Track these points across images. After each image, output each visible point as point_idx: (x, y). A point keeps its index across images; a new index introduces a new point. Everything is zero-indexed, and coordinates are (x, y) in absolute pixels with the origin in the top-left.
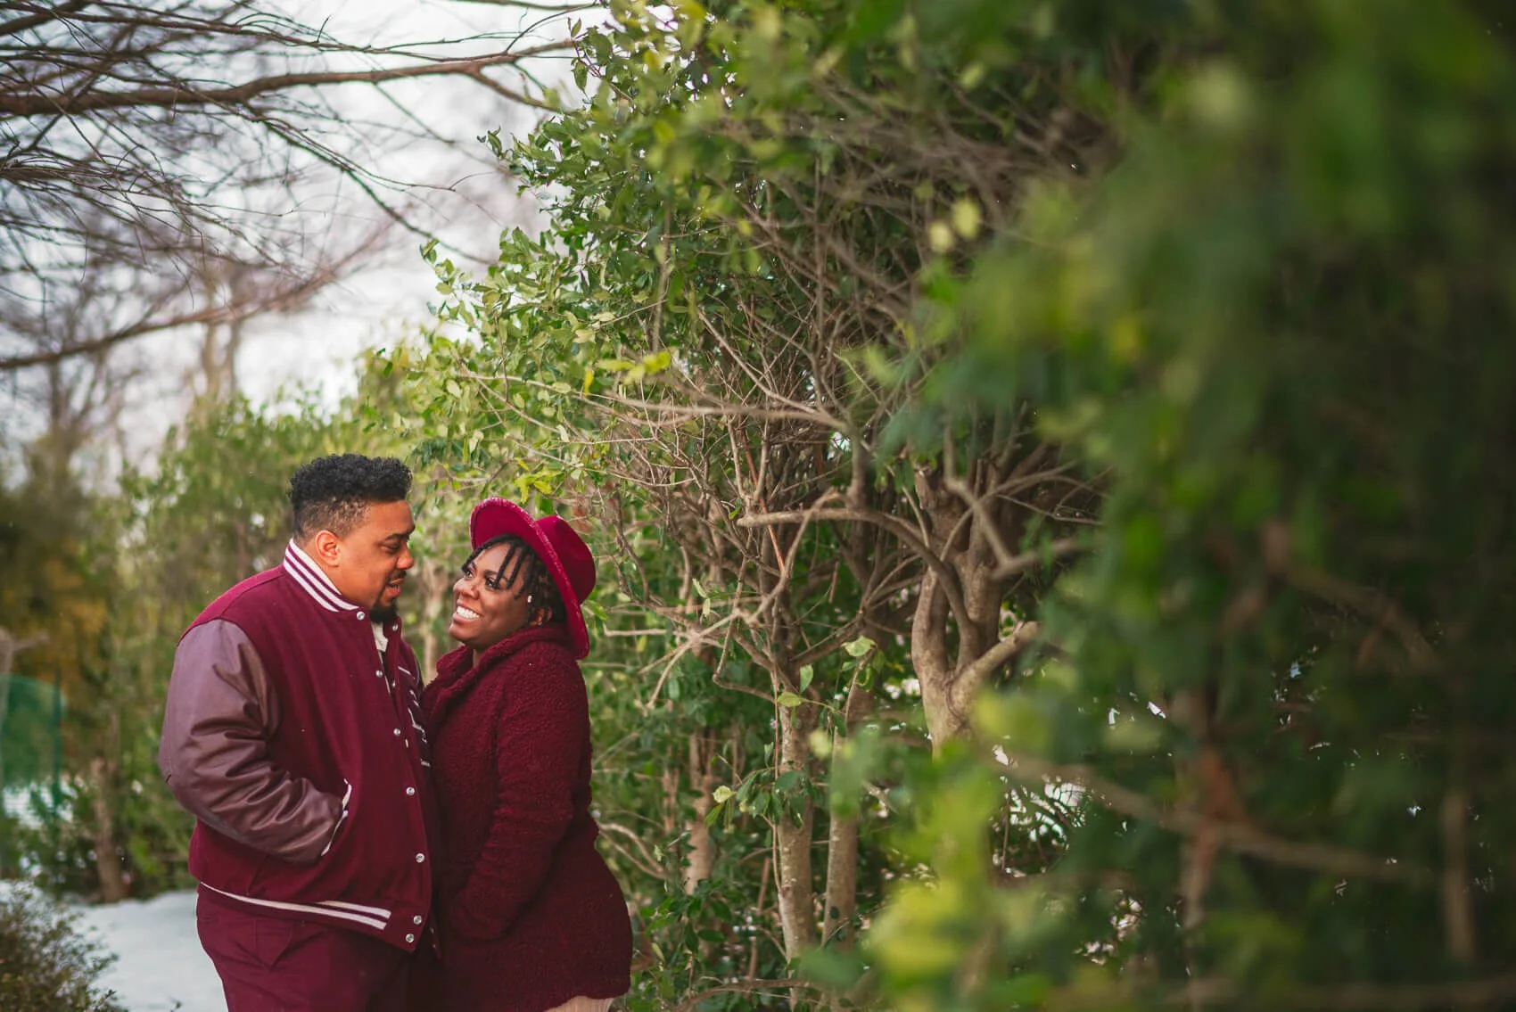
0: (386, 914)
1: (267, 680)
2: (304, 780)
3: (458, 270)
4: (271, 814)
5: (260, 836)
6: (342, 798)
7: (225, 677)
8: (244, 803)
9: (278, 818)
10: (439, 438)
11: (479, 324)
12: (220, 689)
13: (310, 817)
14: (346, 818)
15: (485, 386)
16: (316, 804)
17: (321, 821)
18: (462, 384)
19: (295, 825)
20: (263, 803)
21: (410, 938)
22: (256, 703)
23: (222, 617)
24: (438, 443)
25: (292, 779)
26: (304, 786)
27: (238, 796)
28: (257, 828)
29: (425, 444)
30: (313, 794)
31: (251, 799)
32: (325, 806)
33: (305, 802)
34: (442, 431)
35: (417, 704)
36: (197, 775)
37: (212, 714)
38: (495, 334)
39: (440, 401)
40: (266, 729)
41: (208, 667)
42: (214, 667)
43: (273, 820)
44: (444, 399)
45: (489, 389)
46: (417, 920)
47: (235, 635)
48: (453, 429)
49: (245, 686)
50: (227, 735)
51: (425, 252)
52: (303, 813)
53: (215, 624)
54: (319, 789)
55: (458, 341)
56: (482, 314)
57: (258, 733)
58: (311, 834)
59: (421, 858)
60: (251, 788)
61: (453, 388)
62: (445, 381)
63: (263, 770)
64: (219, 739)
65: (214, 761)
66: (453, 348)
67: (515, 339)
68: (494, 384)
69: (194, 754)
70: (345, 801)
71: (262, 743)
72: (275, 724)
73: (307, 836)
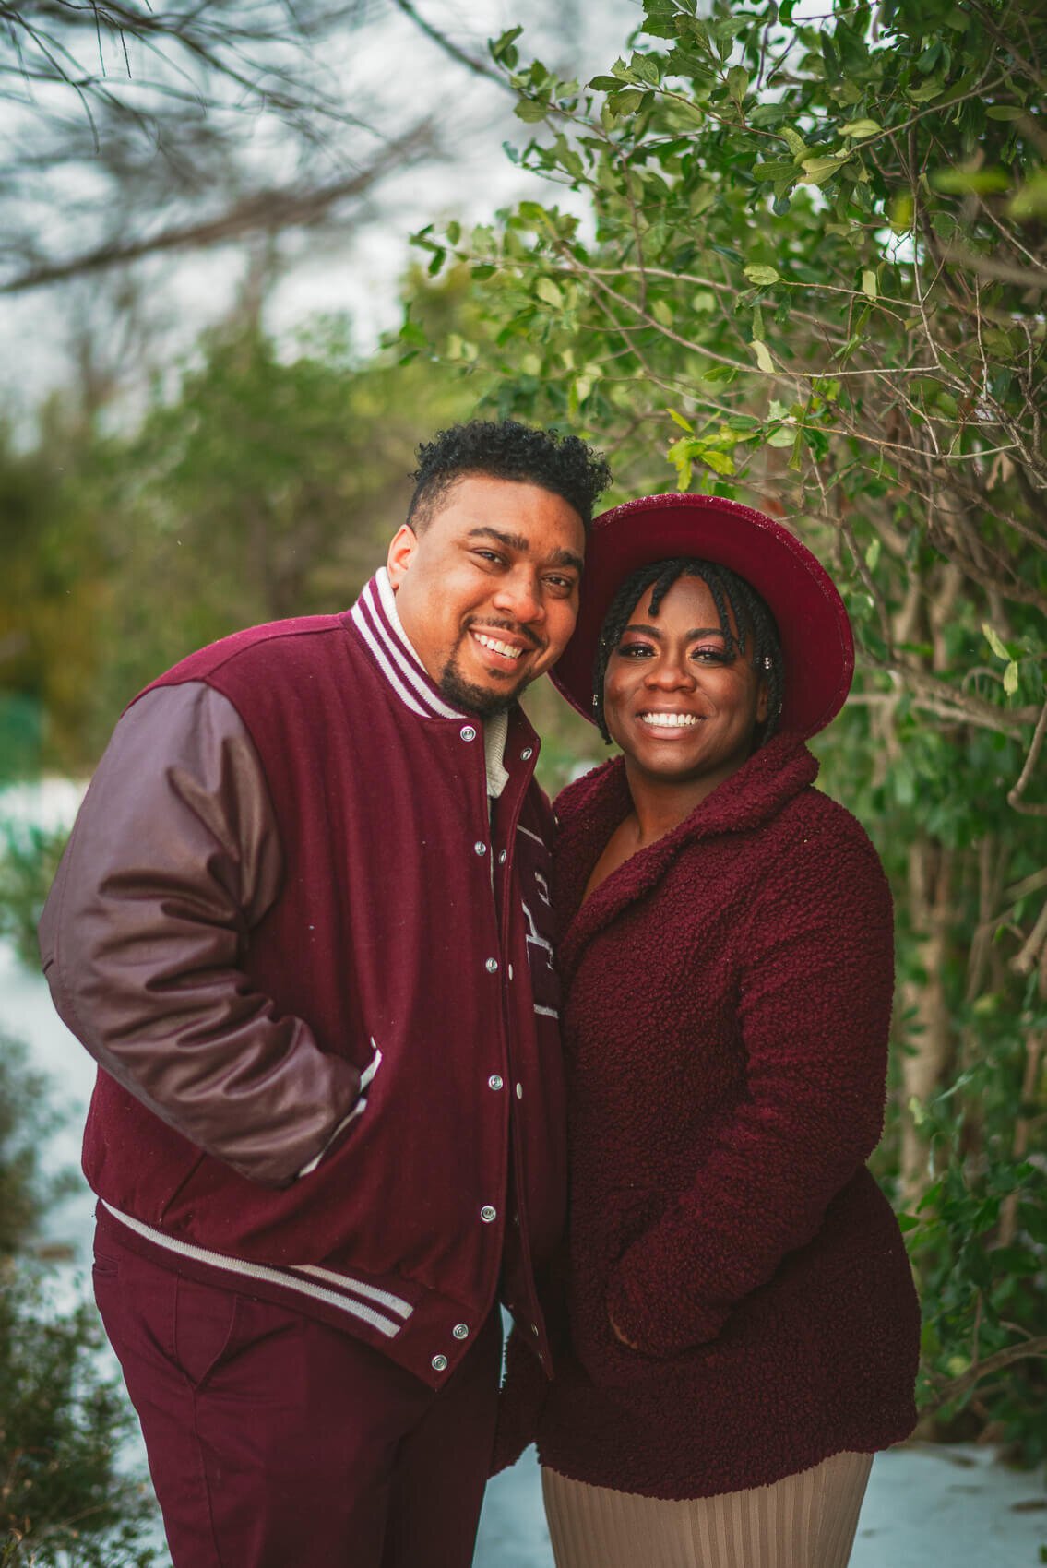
0: (403, 1309)
1: (265, 816)
2: (299, 1023)
3: (554, 76)
4: (220, 1074)
5: (192, 1112)
6: (363, 1069)
7: (189, 798)
8: (170, 1045)
9: (229, 1088)
10: (526, 376)
11: (591, 173)
12: (169, 817)
13: (291, 1098)
14: (360, 1116)
15: (604, 286)
16: (308, 1074)
17: (309, 1111)
18: (565, 283)
19: (260, 1108)
20: (206, 1053)
21: (439, 1363)
22: (236, 857)
23: (209, 680)
24: (525, 386)
25: (273, 1018)
26: (296, 1034)
27: (163, 1028)
28: (188, 1097)
29: (503, 387)
30: (307, 1053)
31: (184, 1041)
32: (323, 1083)
33: (289, 1066)
34: (532, 364)
35: (546, 901)
36: (94, 973)
37: (144, 863)
38: (623, 190)
39: (525, 317)
40: (245, 912)
41: (159, 773)
42: (170, 776)
43: (218, 1091)
44: (533, 312)
45: (611, 292)
46: (460, 1331)
47: (221, 716)
48: (551, 360)
49: (219, 820)
50: (165, 909)
51: (498, 49)
52: (279, 1089)
53: (191, 690)
54: (321, 1046)
55: (556, 209)
56: (597, 153)
57: (229, 915)
58: (289, 1130)
59: (489, 1214)
60: (191, 1018)
61: (549, 292)
62: (535, 279)
63: (221, 990)
64: (149, 914)
65: (133, 953)
66: (549, 223)
67: (656, 198)
68: (618, 284)
69: (98, 931)
70: (368, 1076)
71: (233, 936)
72: (266, 900)
73: (279, 1133)
